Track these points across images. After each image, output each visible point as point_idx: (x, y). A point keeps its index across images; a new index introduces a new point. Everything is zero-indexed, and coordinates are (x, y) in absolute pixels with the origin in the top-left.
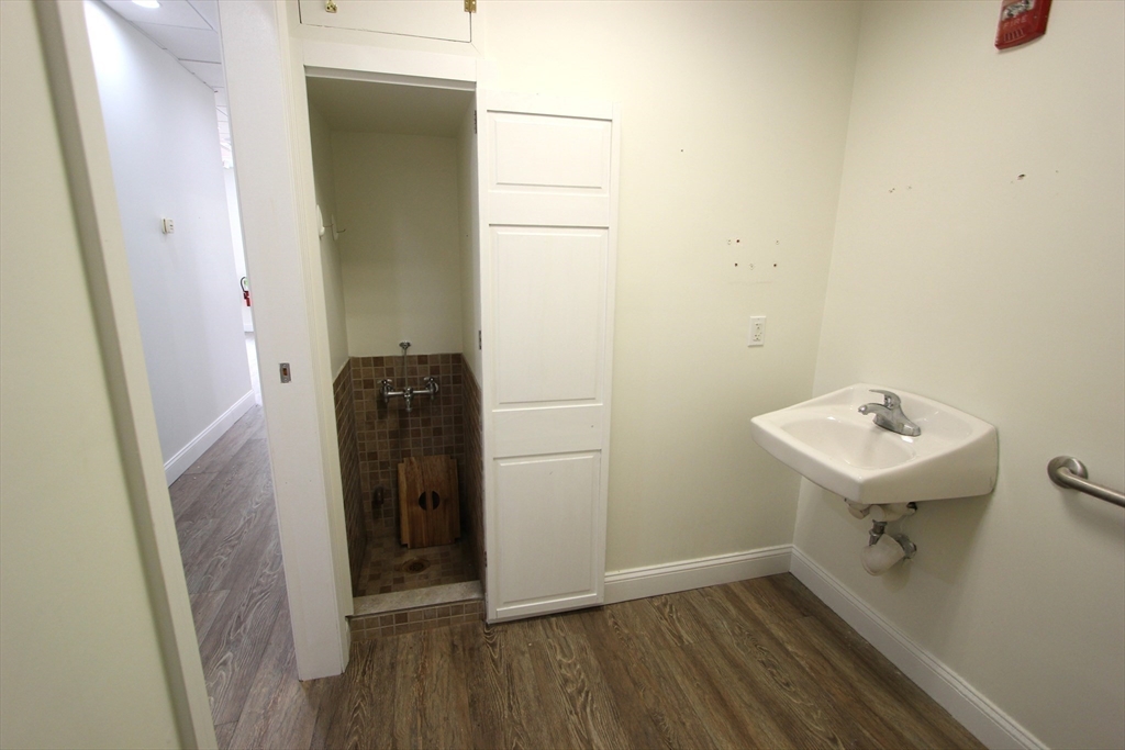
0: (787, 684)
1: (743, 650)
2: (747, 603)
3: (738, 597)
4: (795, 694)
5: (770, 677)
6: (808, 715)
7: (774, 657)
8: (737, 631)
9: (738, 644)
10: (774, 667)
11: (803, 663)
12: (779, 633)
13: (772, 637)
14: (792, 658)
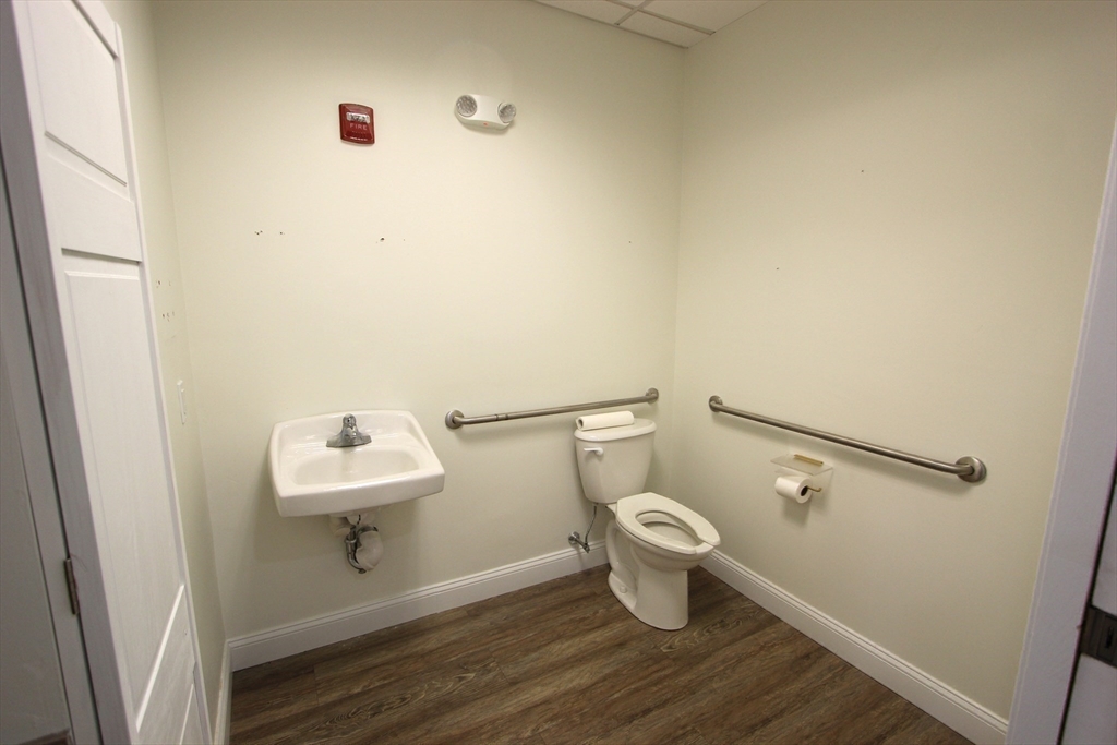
0: (404, 699)
1: (354, 730)
2: (277, 718)
3: (262, 727)
4: (415, 695)
5: (392, 711)
6: (438, 689)
7: (369, 704)
8: (324, 732)
9: (344, 734)
10: (382, 705)
11: (378, 684)
12: (334, 696)
13: (340, 702)
14: (370, 690)
